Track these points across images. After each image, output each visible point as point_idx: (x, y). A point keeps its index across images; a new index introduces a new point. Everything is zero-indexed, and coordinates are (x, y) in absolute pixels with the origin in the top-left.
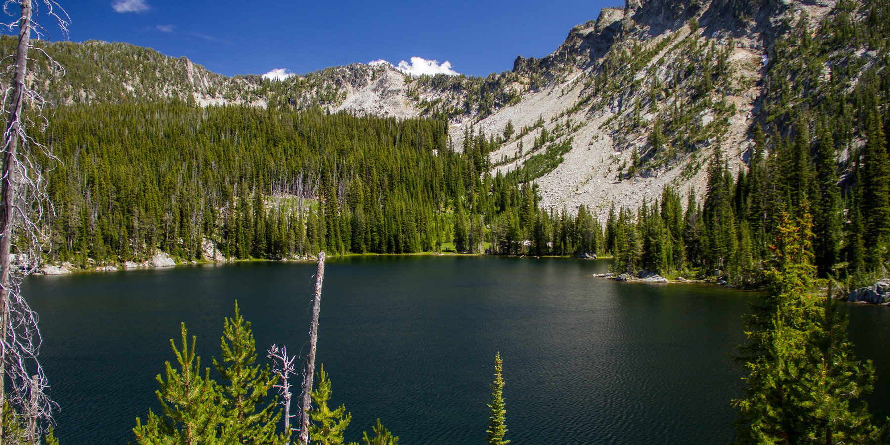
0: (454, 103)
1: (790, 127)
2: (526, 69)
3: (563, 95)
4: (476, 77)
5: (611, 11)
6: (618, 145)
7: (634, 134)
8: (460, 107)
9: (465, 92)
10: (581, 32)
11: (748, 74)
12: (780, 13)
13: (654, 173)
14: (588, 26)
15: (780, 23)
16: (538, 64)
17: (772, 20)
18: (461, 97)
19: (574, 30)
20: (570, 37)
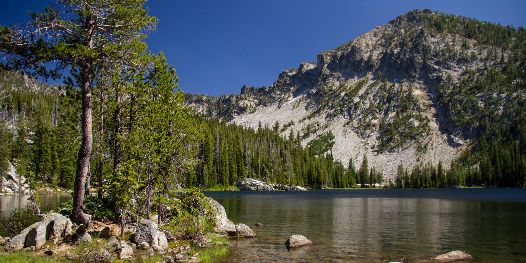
0: (200, 110)
1: (471, 128)
2: (250, 93)
3: (294, 108)
4: (211, 96)
5: (307, 64)
6: (362, 135)
7: (369, 130)
8: (205, 113)
9: (206, 104)
10: (289, 74)
11: (427, 102)
12: (434, 72)
13: (396, 150)
14: (291, 71)
15: (435, 78)
16: (258, 91)
17: (430, 75)
18: (204, 107)
19: (284, 73)
20: (281, 76)
